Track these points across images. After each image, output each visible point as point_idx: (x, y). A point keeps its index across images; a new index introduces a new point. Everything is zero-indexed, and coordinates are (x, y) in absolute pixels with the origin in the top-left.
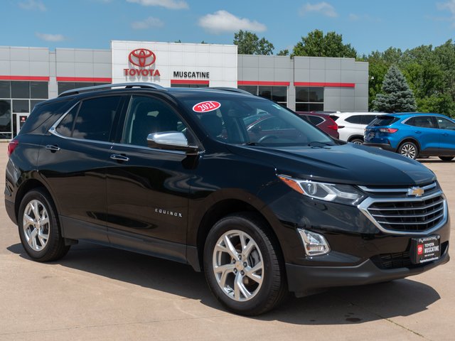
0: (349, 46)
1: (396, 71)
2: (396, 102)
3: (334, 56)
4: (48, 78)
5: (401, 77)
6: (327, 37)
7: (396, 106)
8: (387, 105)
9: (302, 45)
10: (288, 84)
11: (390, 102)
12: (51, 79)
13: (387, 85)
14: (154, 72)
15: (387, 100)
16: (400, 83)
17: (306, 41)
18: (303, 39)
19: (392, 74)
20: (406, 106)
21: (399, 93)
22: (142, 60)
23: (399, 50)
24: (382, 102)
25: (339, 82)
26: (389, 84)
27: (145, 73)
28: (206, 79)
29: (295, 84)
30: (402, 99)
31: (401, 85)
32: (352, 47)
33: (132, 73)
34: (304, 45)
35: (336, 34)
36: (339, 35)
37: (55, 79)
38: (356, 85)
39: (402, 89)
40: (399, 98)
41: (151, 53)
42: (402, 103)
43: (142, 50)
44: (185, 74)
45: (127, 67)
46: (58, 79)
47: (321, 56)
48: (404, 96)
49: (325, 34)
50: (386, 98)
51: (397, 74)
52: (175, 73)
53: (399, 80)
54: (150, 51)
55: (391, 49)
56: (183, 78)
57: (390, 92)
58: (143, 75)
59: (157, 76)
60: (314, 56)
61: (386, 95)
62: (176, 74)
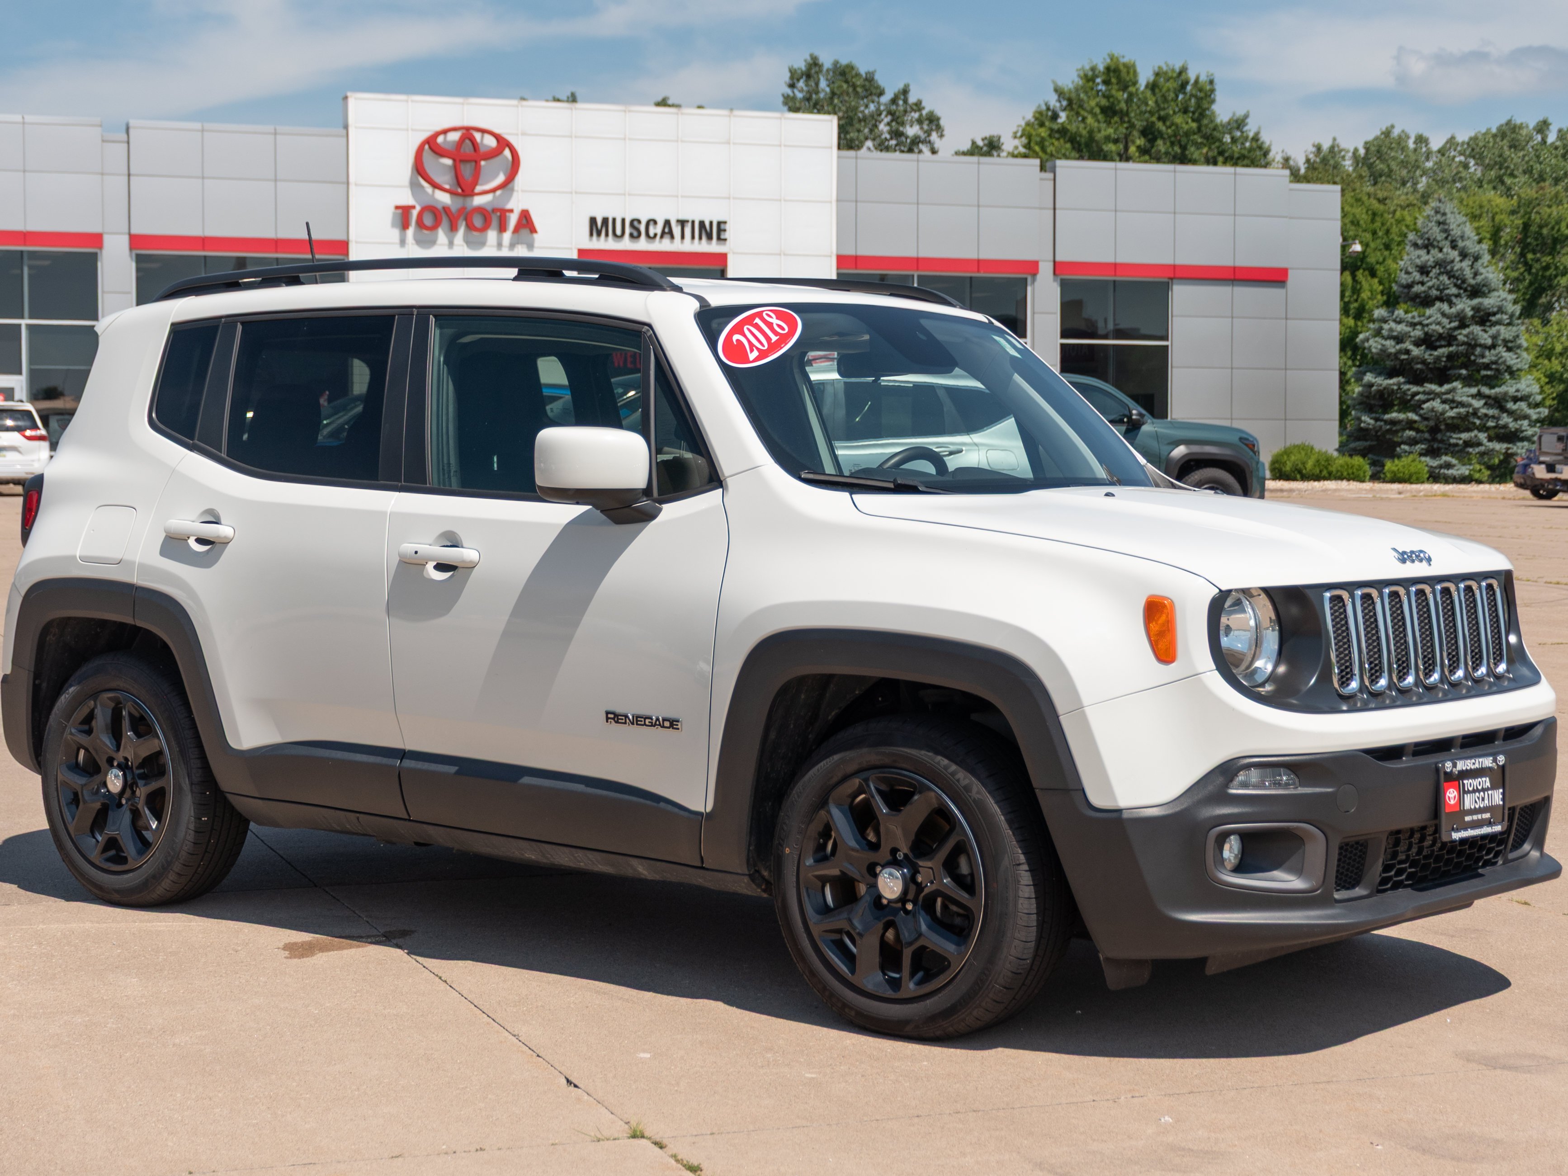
0: (1239, 123)
1: (1450, 218)
2: (1450, 339)
3: (1183, 159)
4: (96, 239)
5: (1472, 247)
6: (1153, 87)
7: (1450, 357)
8: (1416, 351)
9: (1055, 117)
10: (1032, 267)
11: (1428, 341)
12: (108, 241)
13: (1417, 276)
14: (513, 219)
15: (1418, 333)
16: (1466, 264)
17: (1072, 103)
18: (1060, 92)
19: (1436, 233)
20: (1489, 357)
21: (1465, 305)
22: (467, 171)
23: (1421, 140)
24: (1399, 339)
25: (1229, 262)
26: (1424, 270)
27: (478, 221)
28: (713, 247)
29: (1058, 267)
30: (1476, 329)
31: (1468, 273)
32: (1251, 129)
33: (428, 220)
34: (1063, 117)
35: (1192, 76)
36: (1203, 78)
37: (124, 241)
38: (1290, 273)
39: (1475, 292)
40: (1463, 325)
41: (503, 143)
42: (1472, 345)
43: (468, 133)
44: (635, 229)
45: (407, 199)
46: (136, 241)
47: (1128, 159)
48: (1484, 318)
49: (1144, 77)
50: (1413, 325)
51: (1456, 232)
52: (593, 221)
53: (1464, 255)
54: (497, 137)
55: (1387, 133)
56: (627, 244)
57: (1426, 301)
58: (470, 227)
59: (525, 232)
60: (1105, 157)
61: (1414, 315)
62: (597, 227)
